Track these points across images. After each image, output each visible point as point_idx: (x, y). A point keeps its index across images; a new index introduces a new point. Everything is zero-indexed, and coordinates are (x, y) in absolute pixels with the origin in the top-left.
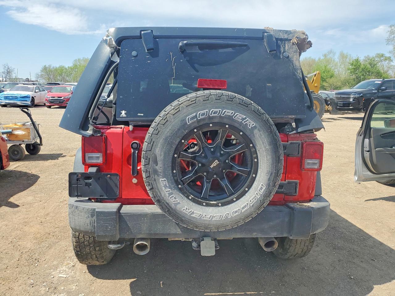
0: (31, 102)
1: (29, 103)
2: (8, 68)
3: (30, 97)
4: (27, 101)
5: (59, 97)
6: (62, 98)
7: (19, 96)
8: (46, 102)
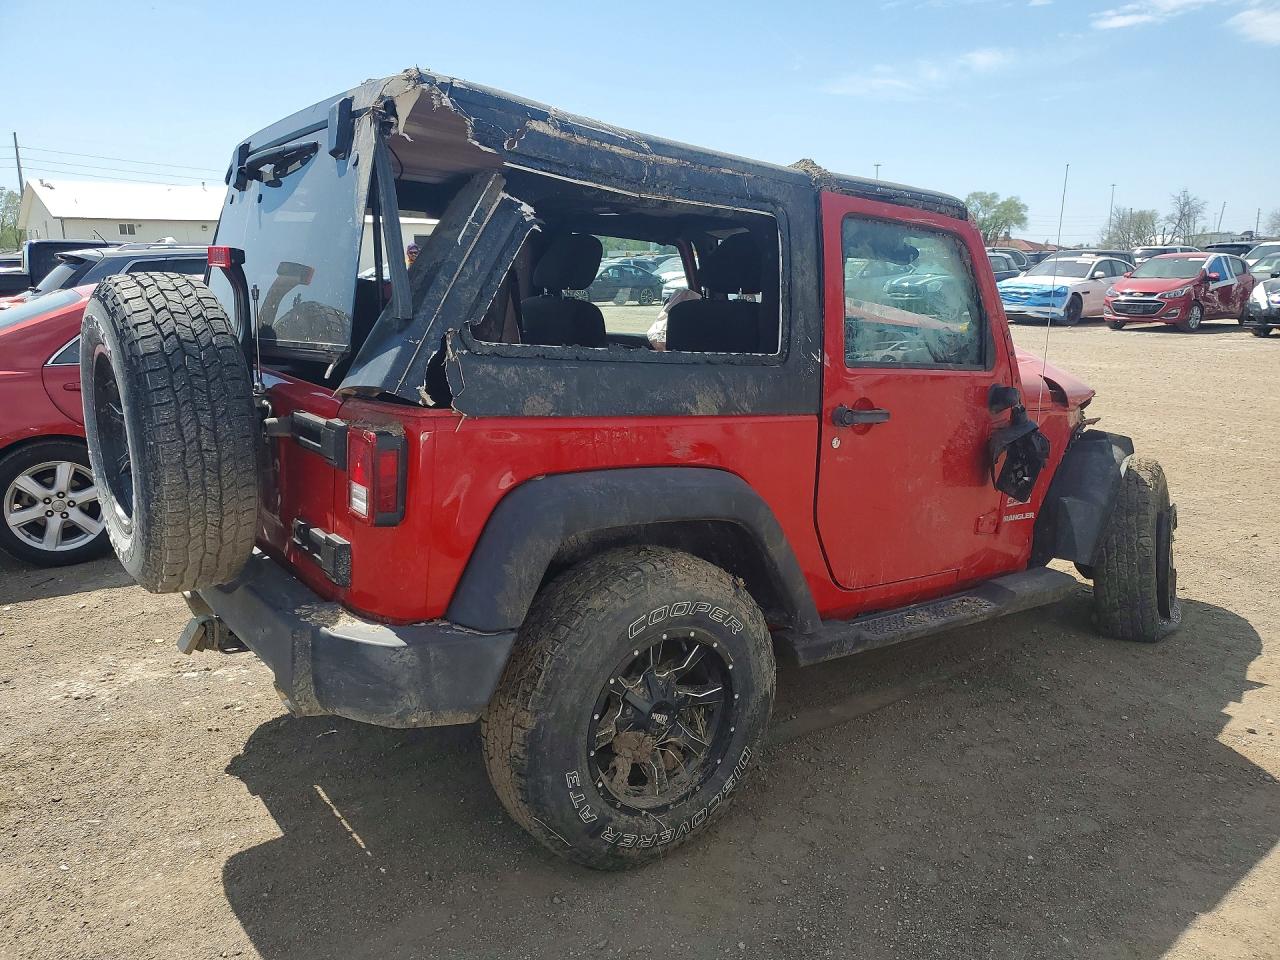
0: (1068, 308)
1: (1060, 311)
2: (1187, 203)
3: (1066, 294)
4: (1054, 306)
5: (1146, 294)
6: (1155, 298)
7: (1036, 291)
8: (1106, 308)
